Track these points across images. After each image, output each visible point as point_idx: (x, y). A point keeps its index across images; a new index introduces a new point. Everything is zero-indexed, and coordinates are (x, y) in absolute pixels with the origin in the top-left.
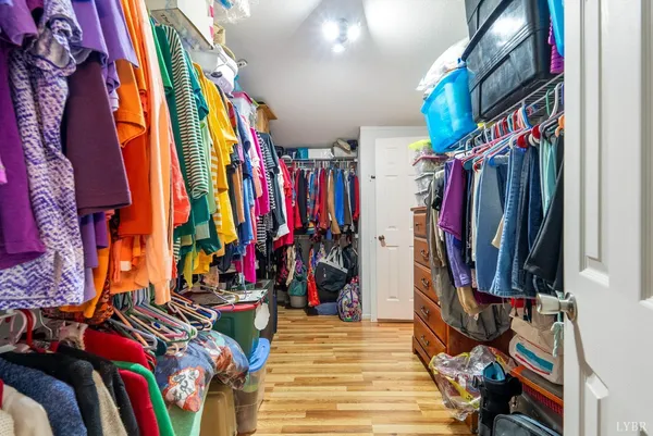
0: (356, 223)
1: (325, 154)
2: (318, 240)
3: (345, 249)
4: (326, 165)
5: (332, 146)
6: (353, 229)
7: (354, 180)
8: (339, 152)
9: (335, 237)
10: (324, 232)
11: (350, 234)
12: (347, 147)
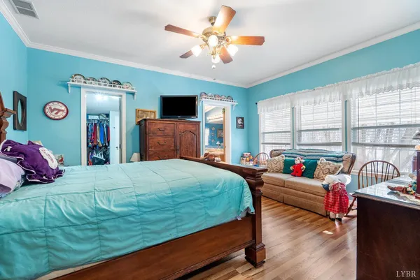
0: (109, 142)
1: (96, 117)
2: (93, 149)
3: (104, 152)
4: (96, 122)
5: (99, 115)
6: (107, 144)
7: (108, 128)
8: (101, 117)
9: (100, 148)
10: (95, 146)
11: (106, 147)
12: (105, 116)
